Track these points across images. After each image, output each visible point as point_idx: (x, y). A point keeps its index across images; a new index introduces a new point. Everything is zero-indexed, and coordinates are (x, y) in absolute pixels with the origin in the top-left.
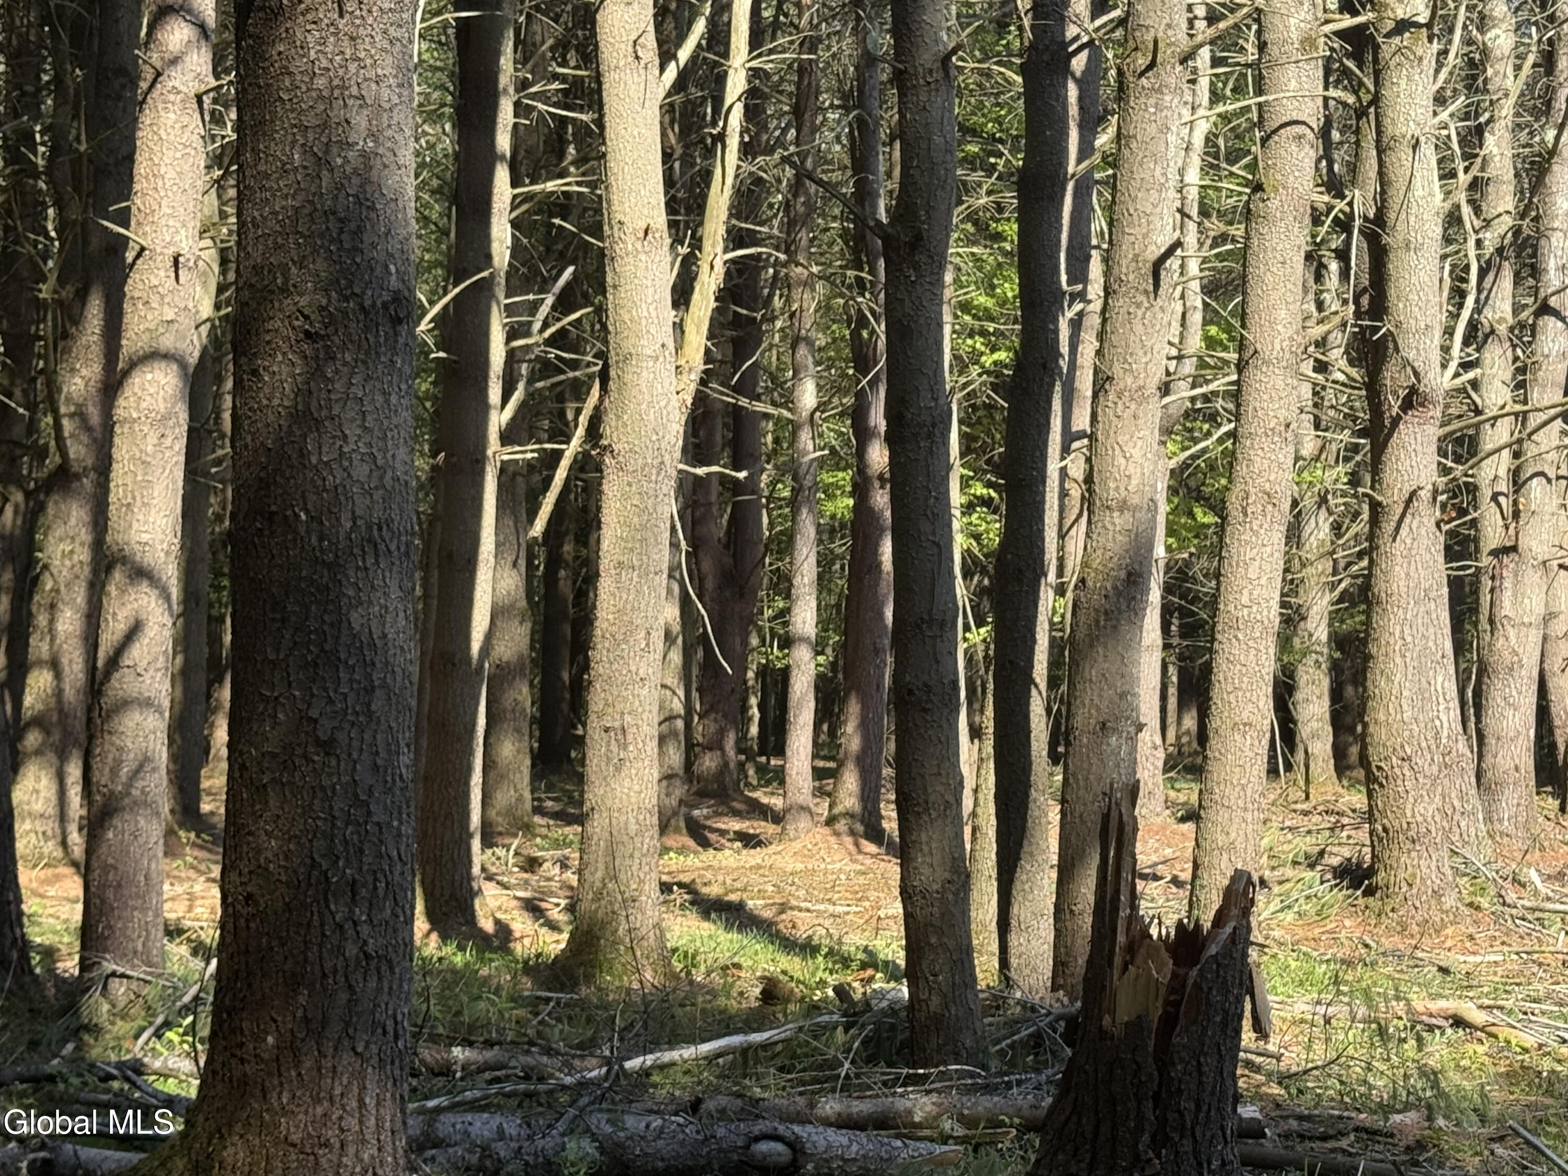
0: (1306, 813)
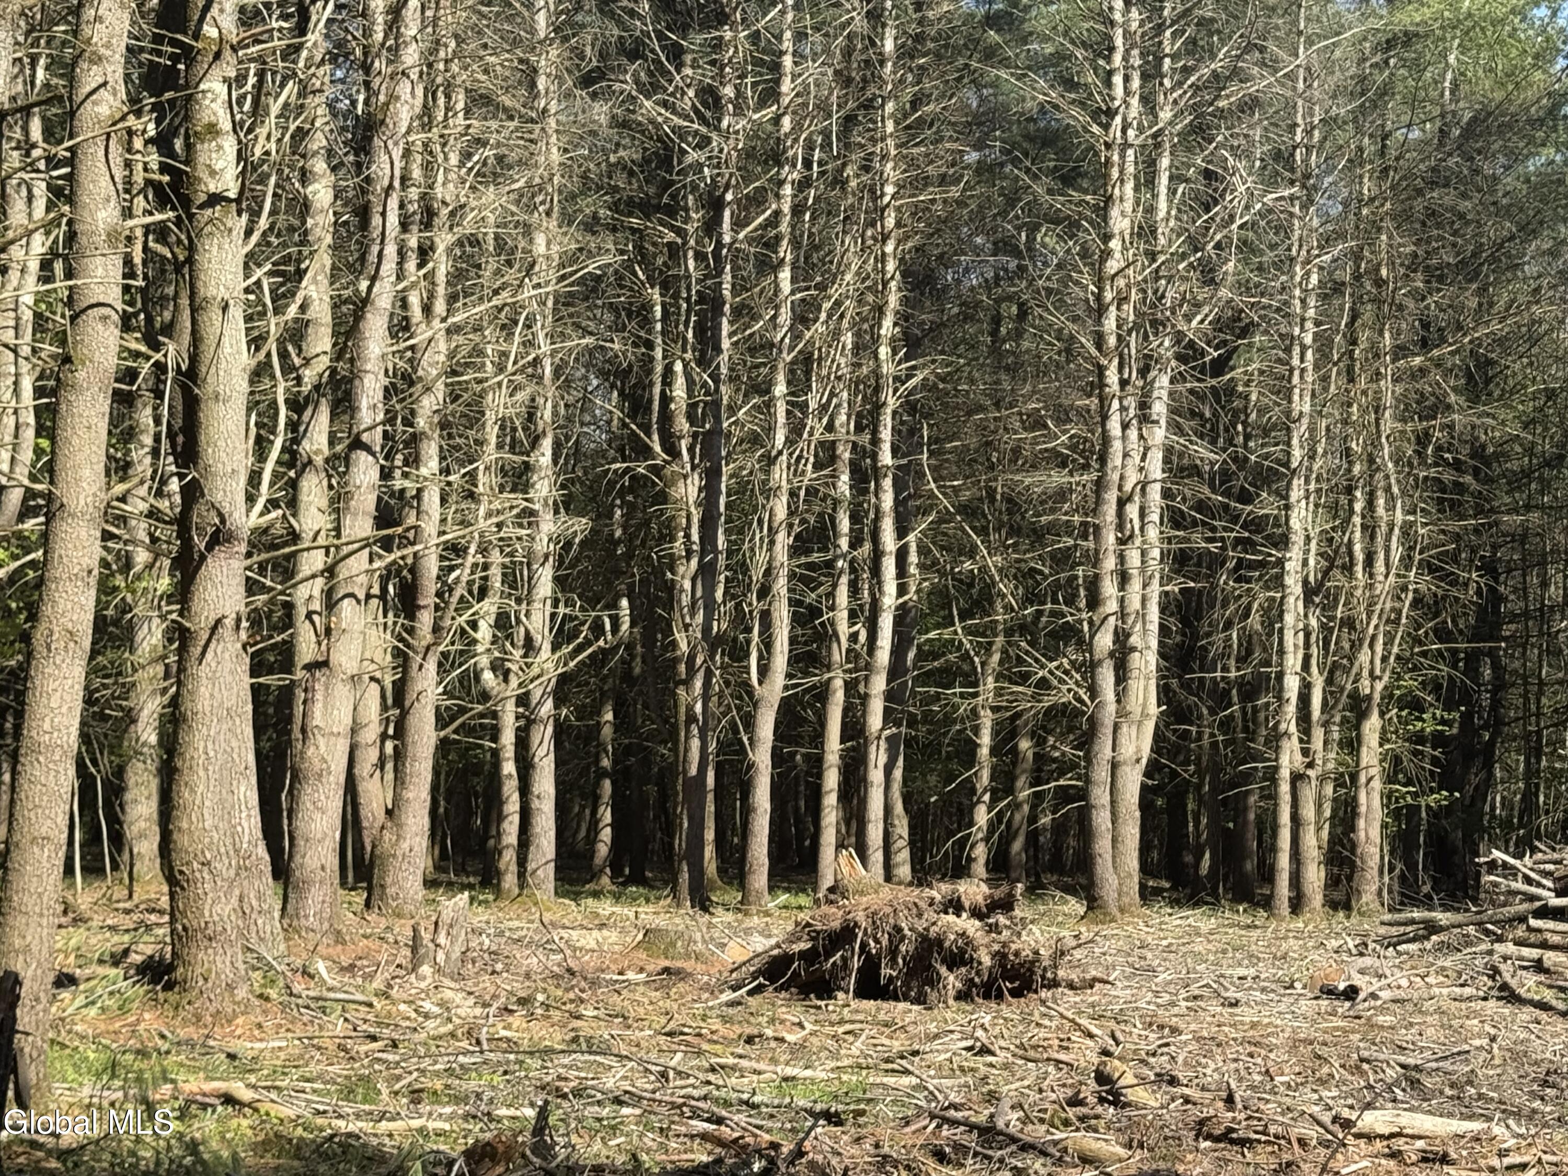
0: (127, 912)
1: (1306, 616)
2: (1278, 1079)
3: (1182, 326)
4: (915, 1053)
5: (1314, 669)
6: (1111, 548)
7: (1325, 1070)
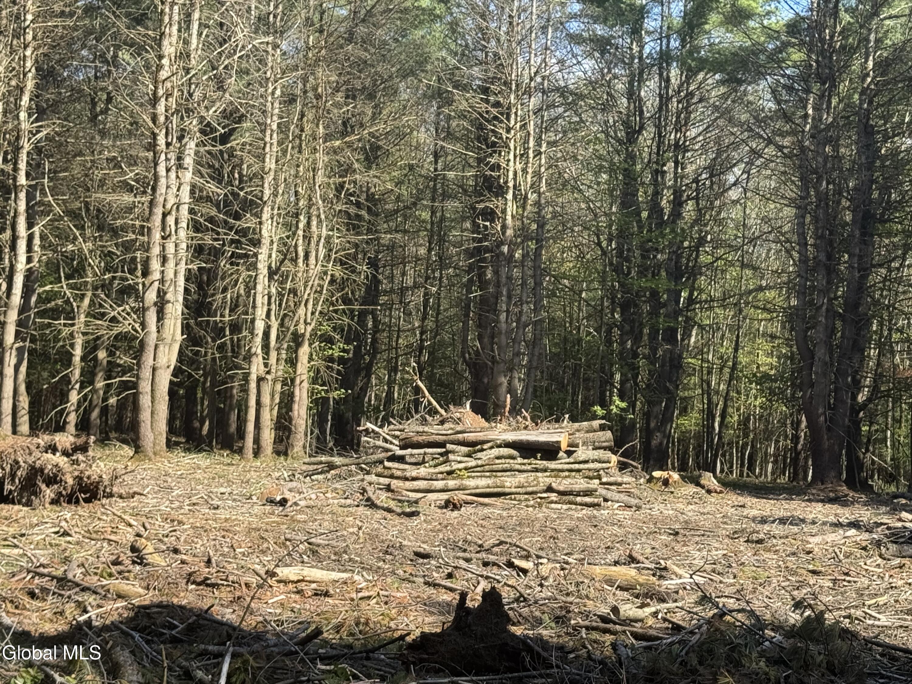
1: (269, 286)
2: (238, 550)
3: (203, 113)
4: (23, 535)
5: (273, 318)
6: (157, 241)
7: (265, 545)
